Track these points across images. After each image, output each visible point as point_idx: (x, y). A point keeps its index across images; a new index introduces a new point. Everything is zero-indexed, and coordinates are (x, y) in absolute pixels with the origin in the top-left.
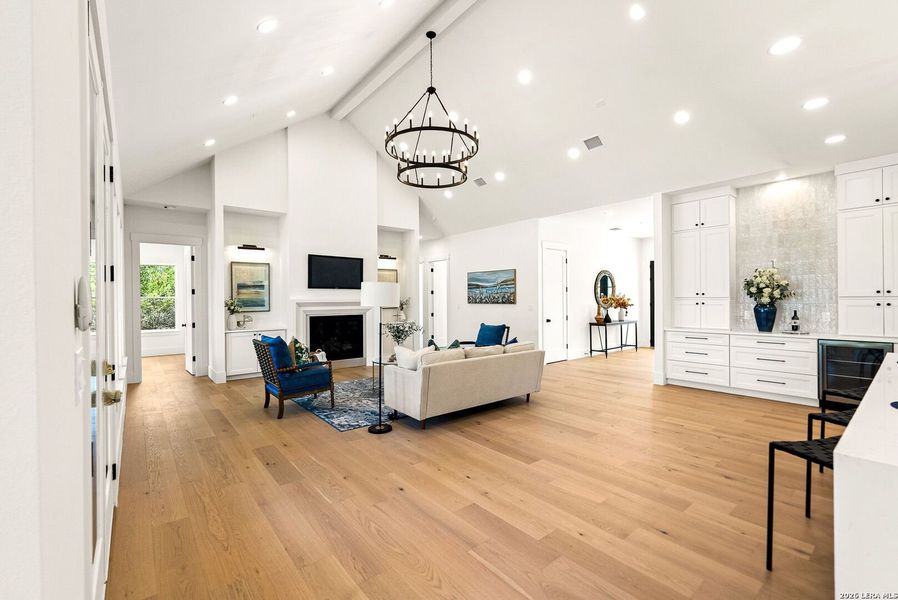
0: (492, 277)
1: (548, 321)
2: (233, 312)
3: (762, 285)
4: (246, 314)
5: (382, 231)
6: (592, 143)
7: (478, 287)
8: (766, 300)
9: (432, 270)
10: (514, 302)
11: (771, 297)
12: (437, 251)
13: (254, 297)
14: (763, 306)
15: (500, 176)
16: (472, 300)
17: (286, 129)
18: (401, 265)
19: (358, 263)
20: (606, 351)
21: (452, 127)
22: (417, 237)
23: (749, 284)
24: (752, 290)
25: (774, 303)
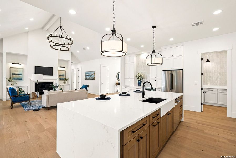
0: (89, 73)
1: (102, 84)
2: (10, 81)
3: (139, 76)
4: (14, 82)
5: (59, 60)
7: (87, 75)
8: (139, 79)
9: (78, 71)
10: (94, 79)
11: (140, 79)
13: (18, 77)
14: (139, 81)
15: (88, 48)
16: (86, 79)
17: (28, 32)
19: (52, 69)
20: (118, 91)
21: (62, 37)
22: (71, 62)
24: (137, 77)
25: (141, 80)
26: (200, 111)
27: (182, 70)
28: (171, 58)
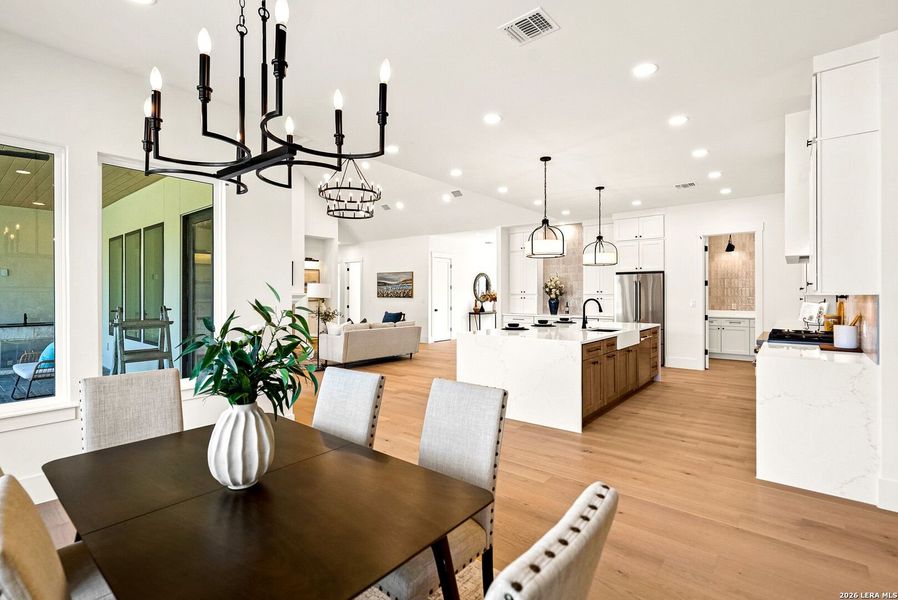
0: (396, 277)
1: (436, 310)
3: (551, 287)
5: (308, 238)
6: (457, 194)
7: (385, 284)
8: (553, 296)
9: (348, 270)
10: (411, 297)
11: (556, 295)
12: (352, 254)
14: (551, 299)
15: (400, 205)
16: (381, 295)
18: (322, 265)
22: (337, 243)
23: (546, 286)
24: (547, 290)
25: (557, 298)
26: (703, 369)
27: (663, 272)
28: (636, 243)
